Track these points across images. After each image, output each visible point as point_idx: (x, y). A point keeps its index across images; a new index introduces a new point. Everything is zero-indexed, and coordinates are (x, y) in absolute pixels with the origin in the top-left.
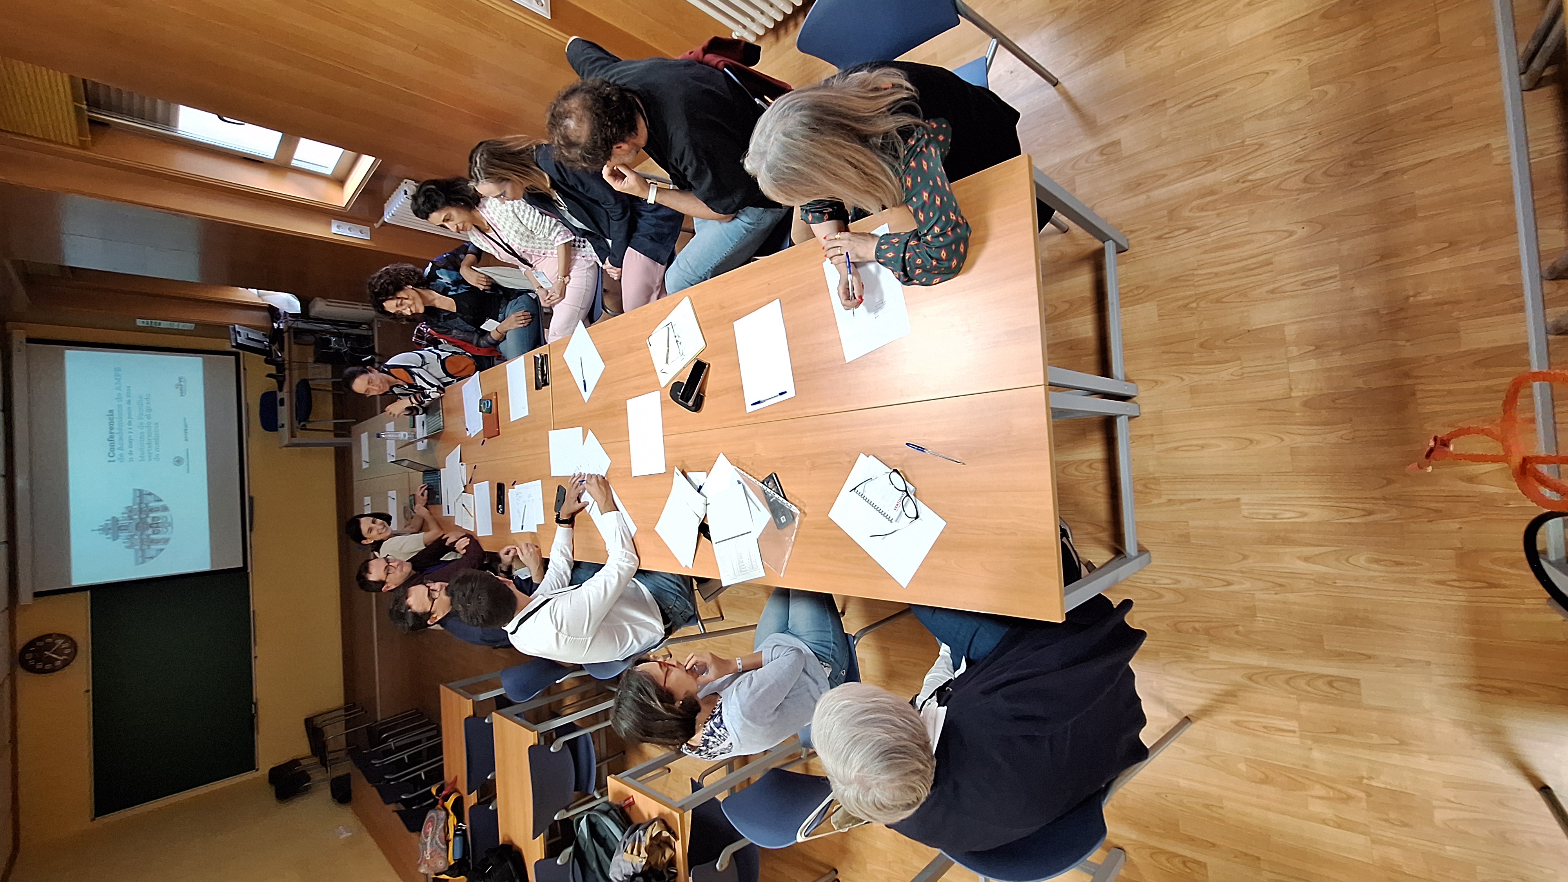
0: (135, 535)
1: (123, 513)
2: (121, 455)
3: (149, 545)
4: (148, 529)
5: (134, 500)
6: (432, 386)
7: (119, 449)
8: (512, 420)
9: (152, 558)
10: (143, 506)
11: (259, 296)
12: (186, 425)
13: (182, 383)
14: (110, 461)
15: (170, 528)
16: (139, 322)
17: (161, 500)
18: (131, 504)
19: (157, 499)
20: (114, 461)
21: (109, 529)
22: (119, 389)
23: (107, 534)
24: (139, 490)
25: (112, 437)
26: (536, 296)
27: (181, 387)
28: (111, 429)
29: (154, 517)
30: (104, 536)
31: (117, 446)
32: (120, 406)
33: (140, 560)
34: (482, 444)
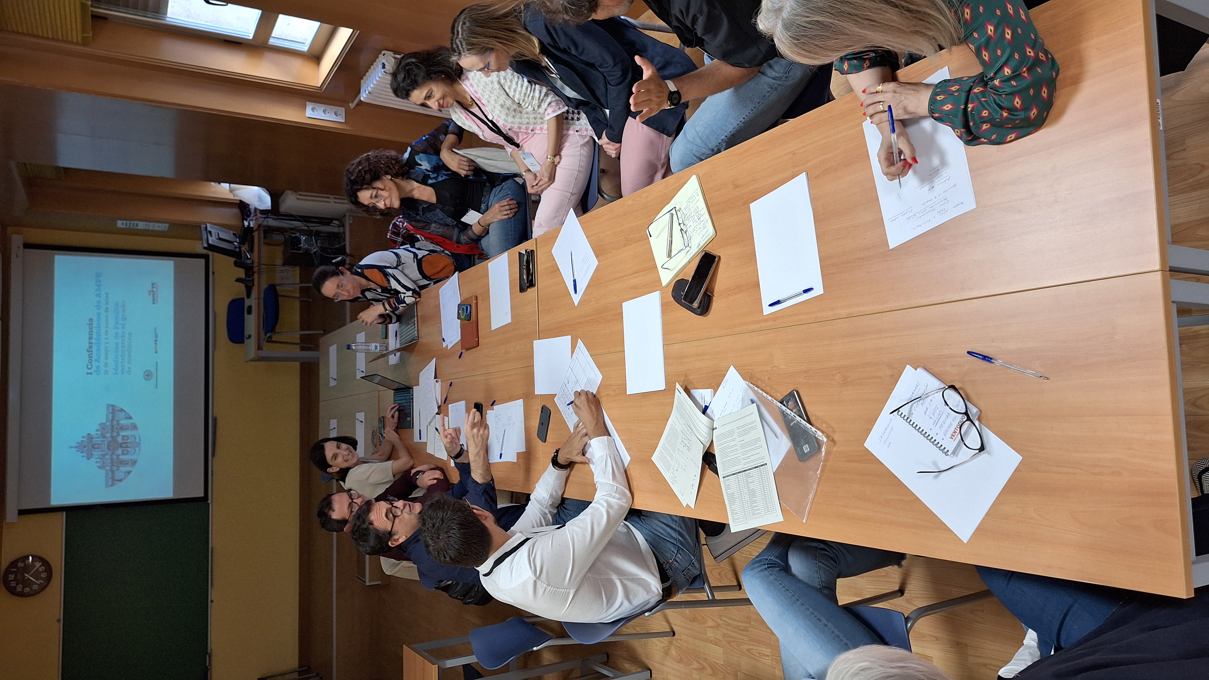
0: (106, 454)
1: (97, 430)
2: (98, 367)
3: (118, 467)
4: (118, 449)
5: (107, 416)
6: (407, 289)
7: (96, 360)
8: (492, 329)
9: (121, 480)
10: (115, 423)
11: (231, 191)
12: (156, 336)
13: (154, 289)
14: (88, 373)
15: (137, 449)
16: (120, 224)
17: (131, 418)
18: (104, 421)
19: (127, 416)
20: (91, 374)
21: (85, 447)
22: (98, 295)
23: (82, 452)
24: (113, 406)
25: (91, 347)
26: (523, 181)
27: (153, 293)
28: (90, 338)
29: (124, 436)
30: (79, 454)
31: (95, 357)
32: (99, 314)
33: (110, 481)
34: (460, 357)
